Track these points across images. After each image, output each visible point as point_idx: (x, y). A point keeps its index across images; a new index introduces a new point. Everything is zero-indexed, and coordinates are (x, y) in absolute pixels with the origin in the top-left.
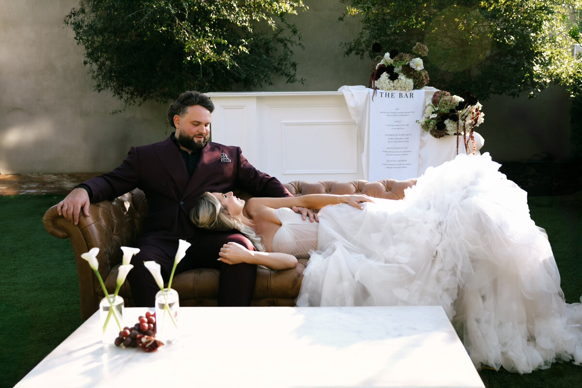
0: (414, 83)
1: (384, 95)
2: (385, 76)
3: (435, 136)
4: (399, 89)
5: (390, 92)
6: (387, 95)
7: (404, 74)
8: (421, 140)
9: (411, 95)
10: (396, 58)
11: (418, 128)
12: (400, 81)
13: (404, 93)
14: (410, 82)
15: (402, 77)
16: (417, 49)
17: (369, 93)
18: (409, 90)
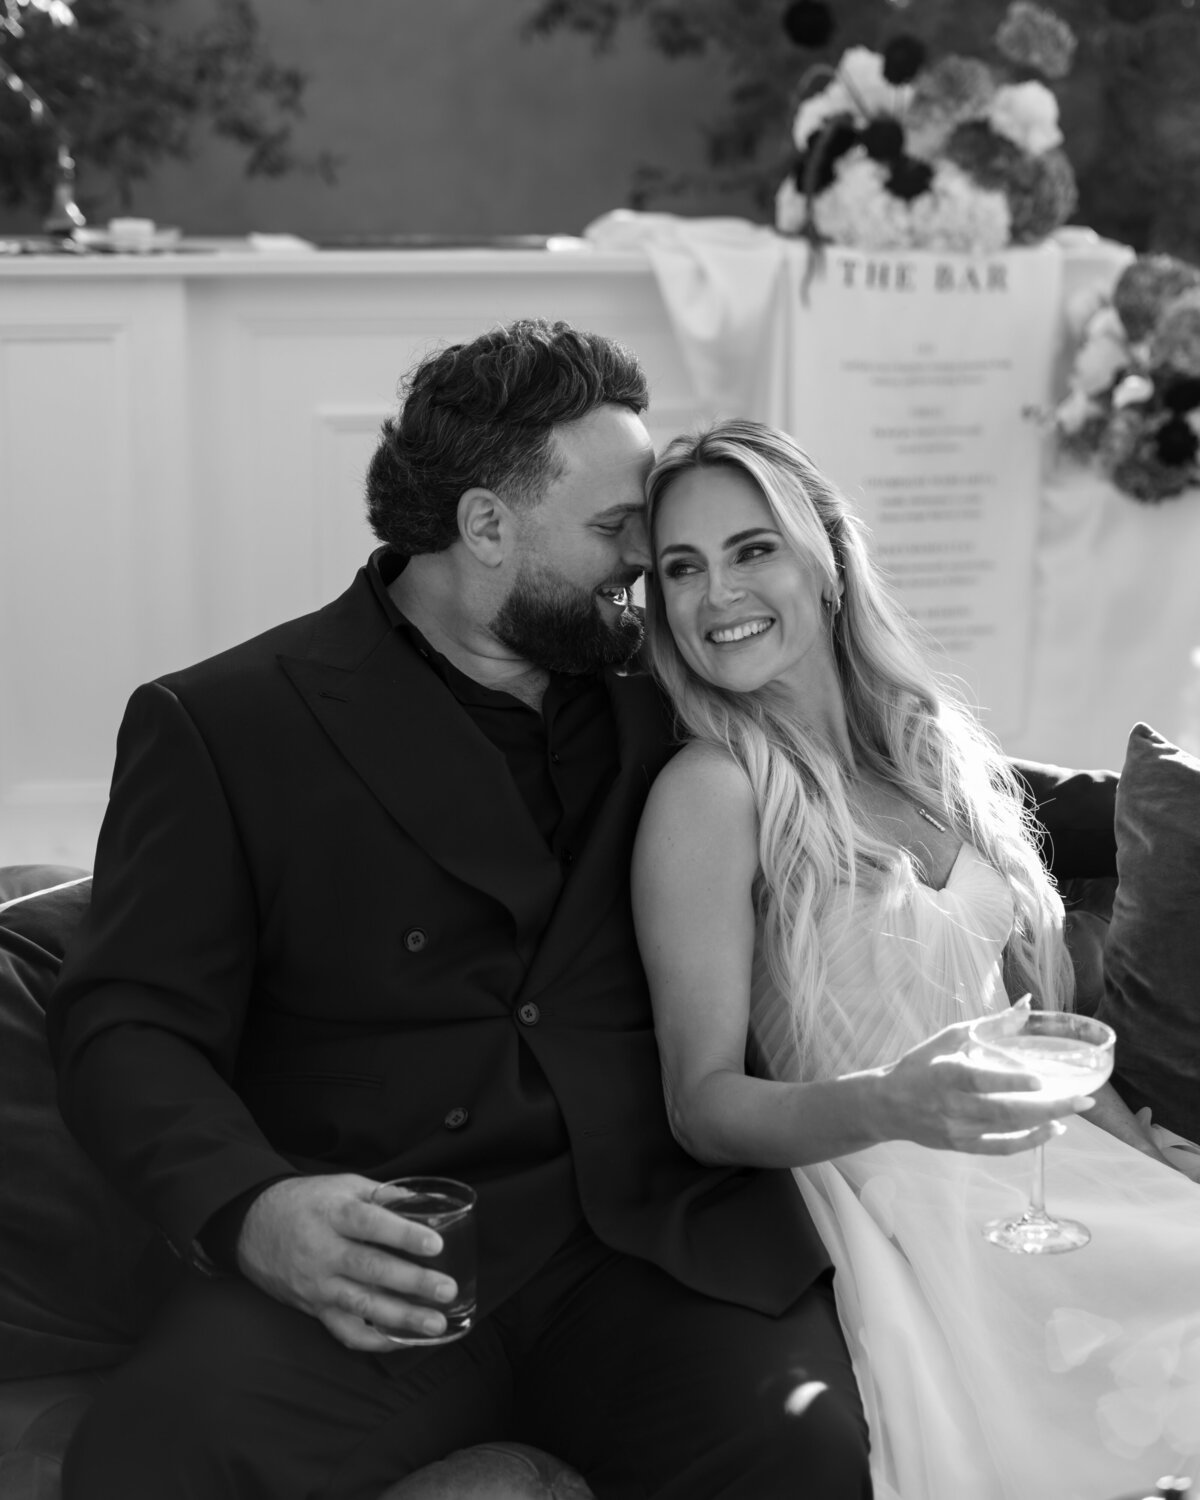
0: (1016, 211)
1: (860, 275)
2: (860, 176)
3: (1140, 494)
4: (939, 243)
5: (892, 260)
6: (878, 276)
7: (965, 166)
8: (1045, 505)
9: (997, 278)
10: (927, 82)
11: (1028, 448)
12: (944, 205)
13: (958, 265)
14: (994, 208)
15: (951, 181)
16: (1022, 40)
17: (785, 265)
18: (988, 251)
